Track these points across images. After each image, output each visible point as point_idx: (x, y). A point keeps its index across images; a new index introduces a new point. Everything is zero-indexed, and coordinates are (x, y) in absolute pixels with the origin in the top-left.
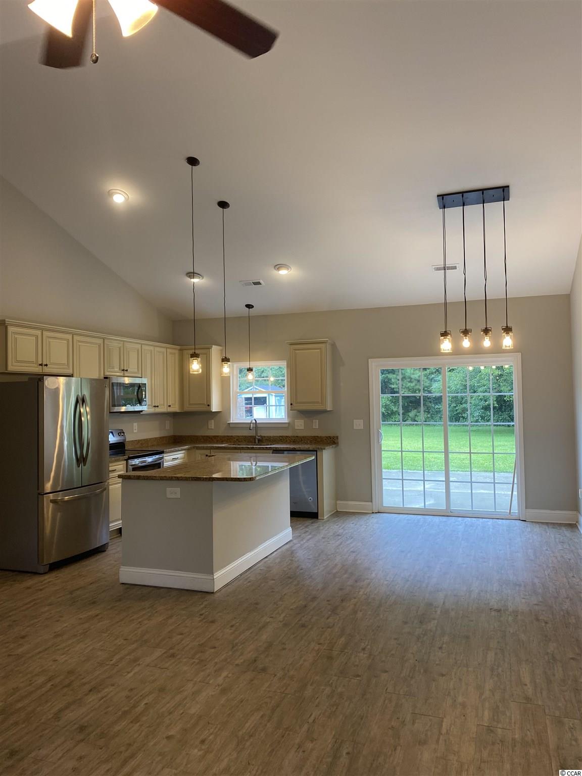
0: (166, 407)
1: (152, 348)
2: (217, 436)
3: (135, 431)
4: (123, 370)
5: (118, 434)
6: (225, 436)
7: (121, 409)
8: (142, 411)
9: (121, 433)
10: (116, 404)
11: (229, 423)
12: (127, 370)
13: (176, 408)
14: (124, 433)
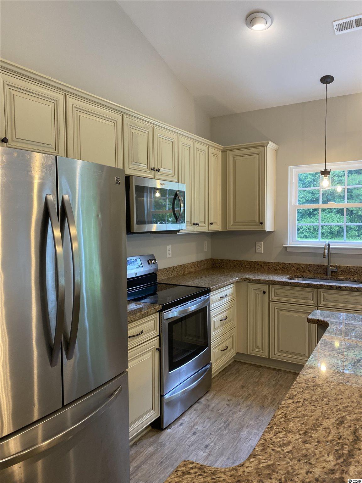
0: (207, 225)
1: (190, 143)
2: (269, 263)
3: (169, 256)
4: (153, 169)
5: (148, 261)
6: (280, 264)
7: (151, 228)
8: (178, 231)
9: (151, 260)
10: (146, 220)
11: (286, 247)
12: (158, 170)
13: (217, 227)
14: (155, 260)
